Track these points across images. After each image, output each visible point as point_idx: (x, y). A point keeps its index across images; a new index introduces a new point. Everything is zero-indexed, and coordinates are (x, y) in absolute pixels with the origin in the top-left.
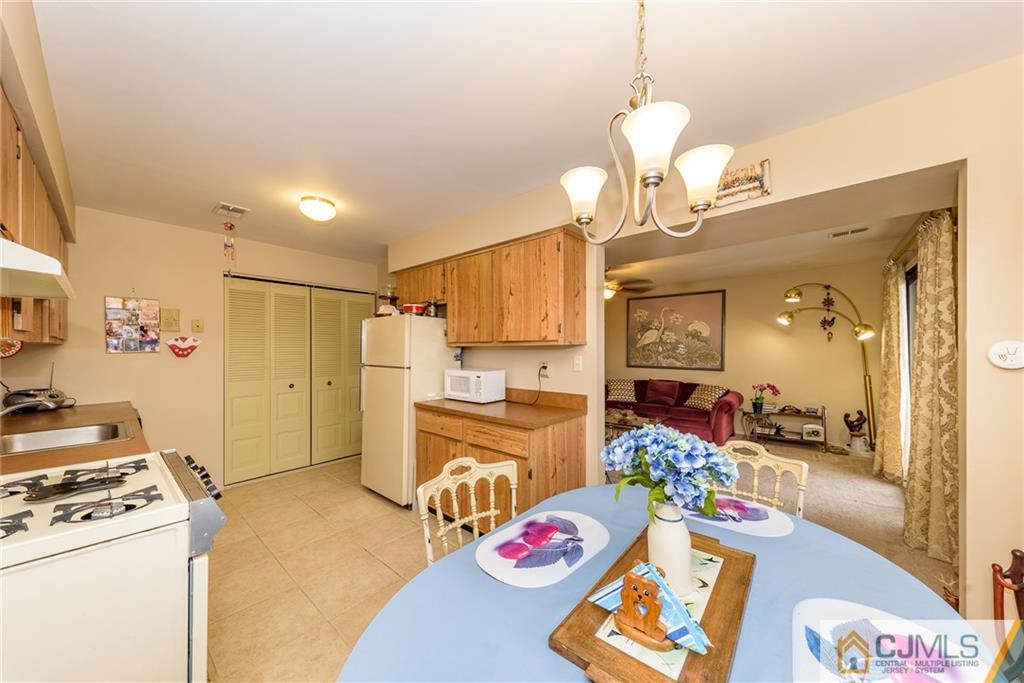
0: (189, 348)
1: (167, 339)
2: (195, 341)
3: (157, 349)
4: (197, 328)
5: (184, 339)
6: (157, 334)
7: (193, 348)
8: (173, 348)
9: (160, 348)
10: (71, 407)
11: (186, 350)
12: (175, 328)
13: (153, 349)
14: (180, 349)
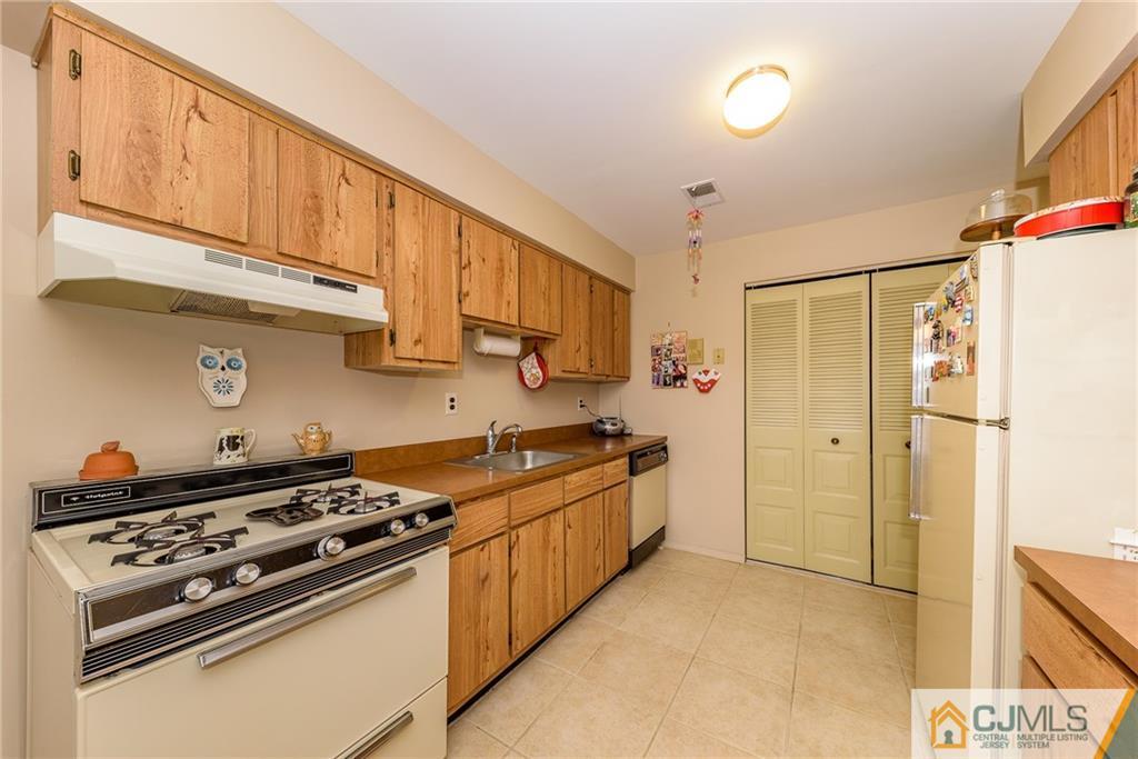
0: (709, 382)
1: (693, 373)
2: (716, 374)
3: (685, 384)
4: (719, 359)
5: (706, 372)
6: (685, 368)
7: (713, 382)
8: (696, 381)
9: (689, 383)
10: (630, 435)
11: (705, 384)
12: (700, 361)
13: (682, 385)
14: (702, 384)
